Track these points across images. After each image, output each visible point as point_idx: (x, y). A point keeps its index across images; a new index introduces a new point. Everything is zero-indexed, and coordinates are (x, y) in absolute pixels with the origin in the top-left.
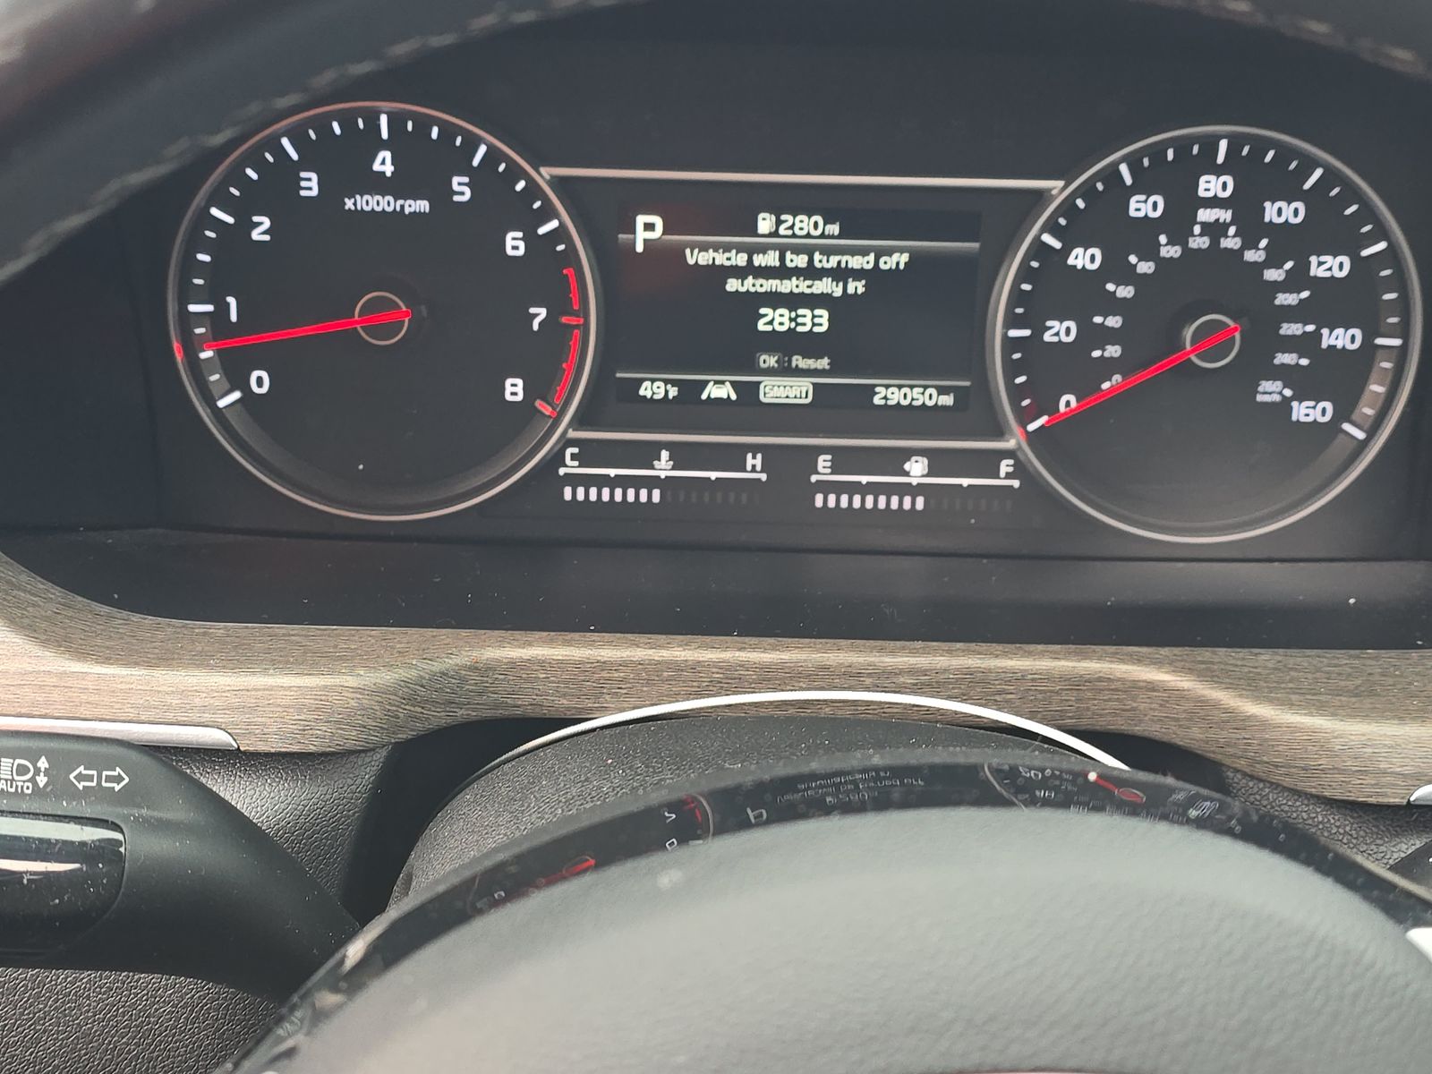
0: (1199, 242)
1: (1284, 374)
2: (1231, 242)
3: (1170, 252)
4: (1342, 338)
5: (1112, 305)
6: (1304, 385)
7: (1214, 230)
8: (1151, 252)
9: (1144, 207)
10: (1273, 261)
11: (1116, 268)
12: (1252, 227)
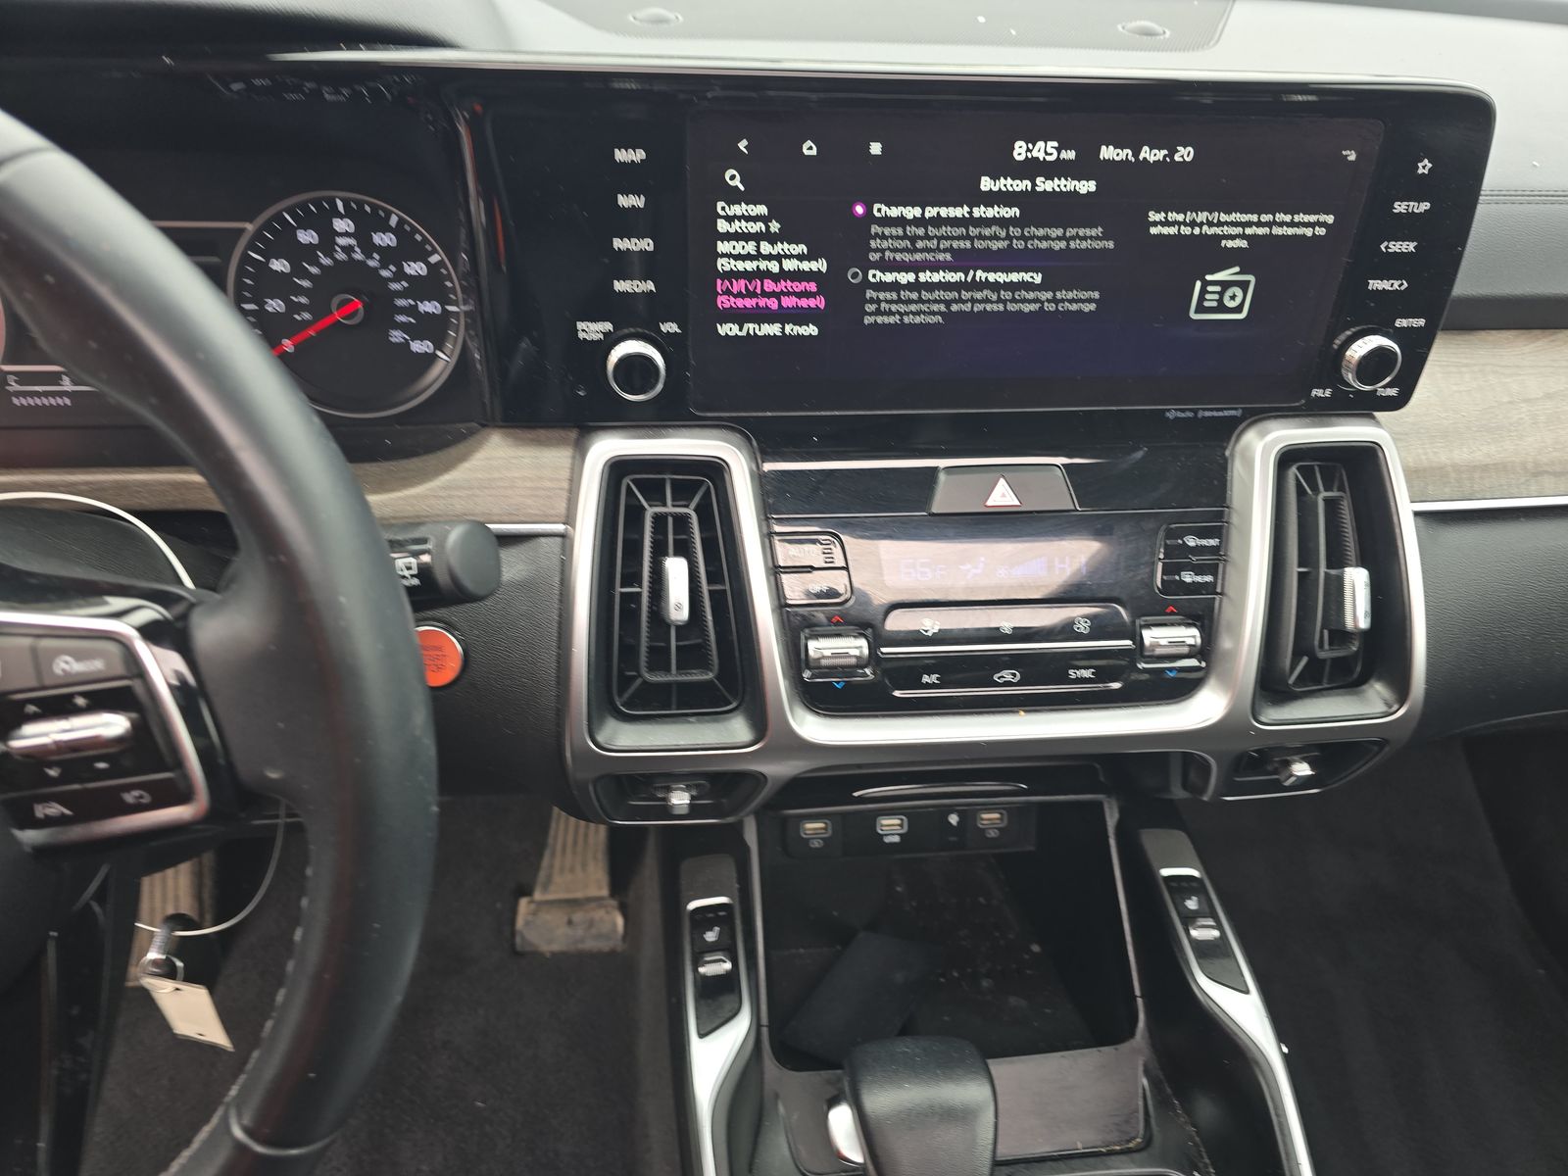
0: (341, 256)
1: (403, 327)
2: (358, 256)
3: (326, 261)
4: (429, 307)
5: (301, 291)
6: (416, 333)
7: (348, 250)
8: (316, 263)
9: (307, 237)
10: (384, 266)
11: (298, 271)
12: (368, 248)
